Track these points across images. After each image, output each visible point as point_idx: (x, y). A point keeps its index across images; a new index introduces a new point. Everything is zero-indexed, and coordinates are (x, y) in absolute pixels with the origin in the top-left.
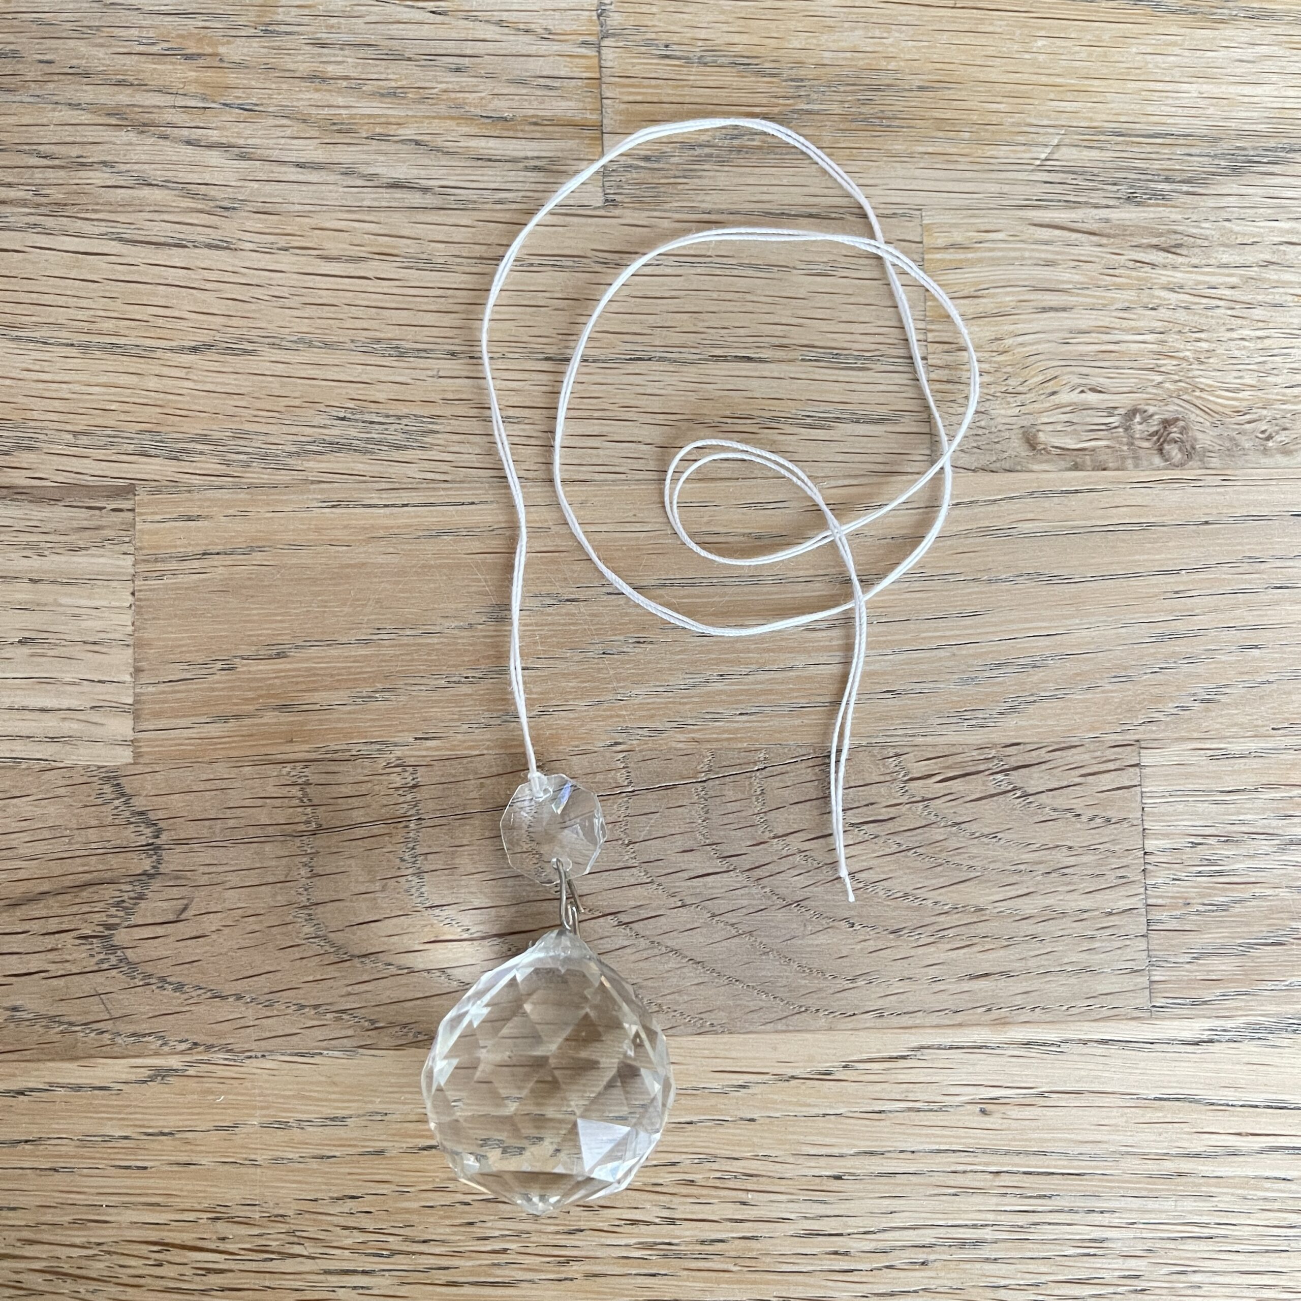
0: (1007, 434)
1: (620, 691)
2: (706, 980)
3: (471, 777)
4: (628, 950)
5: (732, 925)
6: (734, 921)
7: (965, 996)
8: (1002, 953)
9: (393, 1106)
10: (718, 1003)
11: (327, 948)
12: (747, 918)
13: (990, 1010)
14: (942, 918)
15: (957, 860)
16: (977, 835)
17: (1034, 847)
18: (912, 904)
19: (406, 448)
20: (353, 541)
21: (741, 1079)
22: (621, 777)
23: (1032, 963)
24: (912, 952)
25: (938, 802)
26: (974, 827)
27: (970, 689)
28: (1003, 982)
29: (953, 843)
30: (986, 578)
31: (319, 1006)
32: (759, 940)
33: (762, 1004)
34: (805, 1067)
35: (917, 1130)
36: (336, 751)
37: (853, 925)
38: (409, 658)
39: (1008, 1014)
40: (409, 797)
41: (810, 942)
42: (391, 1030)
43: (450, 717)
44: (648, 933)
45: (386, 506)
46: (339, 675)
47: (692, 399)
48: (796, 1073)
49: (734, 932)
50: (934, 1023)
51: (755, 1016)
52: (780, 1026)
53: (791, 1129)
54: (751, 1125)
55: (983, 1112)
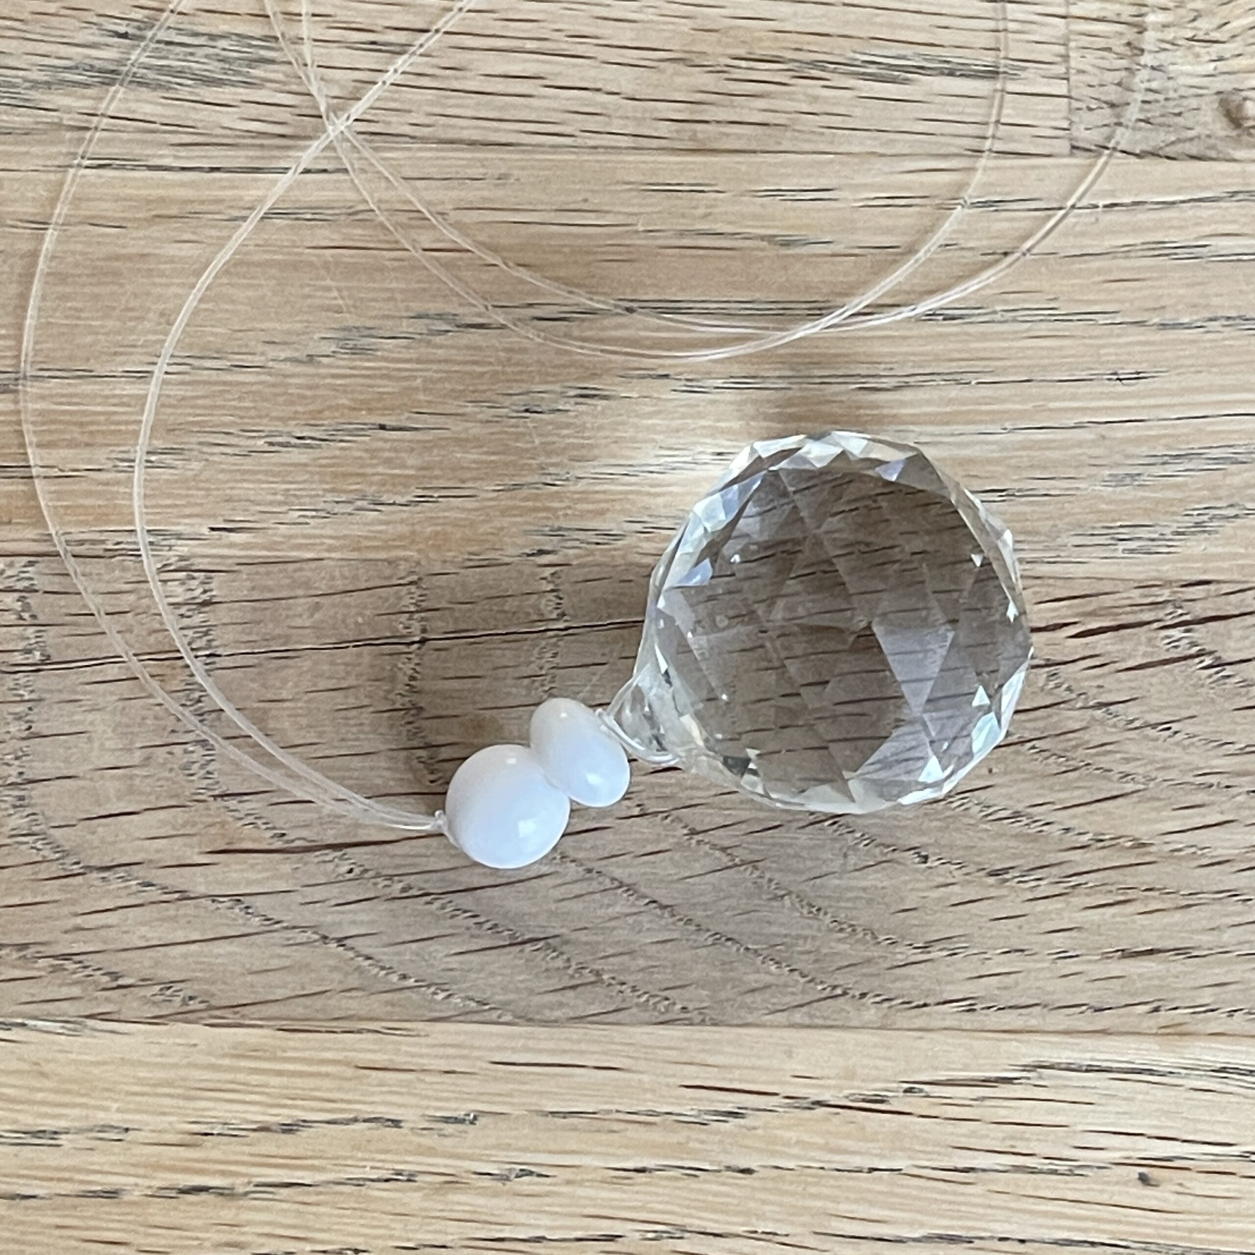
0: (1194, 103)
1: (552, 470)
2: (675, 935)
3: (300, 592)
4: (548, 881)
5: (724, 849)
6: (726, 843)
7: (1116, 984)
8: (1178, 916)
9: (138, 1117)
10: (695, 975)
11: (47, 853)
12: (750, 838)
13: (1156, 1010)
14: (1076, 855)
15: (1104, 762)
16: (1137, 724)
17: (1231, 749)
18: (1026, 830)
19: (220, 83)
20: (128, 220)
21: (731, 1102)
22: (547, 605)
23: (1228, 937)
24: (1027, 908)
25: (1071, 667)
26: (1133, 710)
27: (1129, 493)
28: (1179, 965)
29: (1096, 736)
30: (1156, 320)
31: (25, 946)
32: (768, 875)
33: (768, 979)
34: (840, 1088)
35: (1029, 1204)
36: (81, 543)
37: (925, 859)
38: (207, 402)
39: (1187, 1019)
40: (197, 619)
41: (854, 883)
42: (142, 992)
43: (270, 498)
44: (581, 855)
45: (183, 169)
46: (92, 423)
47: (686, 29)
48: (826, 1097)
49: (725, 860)
50: (1061, 1027)
51: (758, 997)
52: (798, 1017)
53: (813, 1190)
54: (745, 1179)
55: (1144, 1179)
